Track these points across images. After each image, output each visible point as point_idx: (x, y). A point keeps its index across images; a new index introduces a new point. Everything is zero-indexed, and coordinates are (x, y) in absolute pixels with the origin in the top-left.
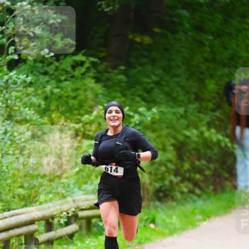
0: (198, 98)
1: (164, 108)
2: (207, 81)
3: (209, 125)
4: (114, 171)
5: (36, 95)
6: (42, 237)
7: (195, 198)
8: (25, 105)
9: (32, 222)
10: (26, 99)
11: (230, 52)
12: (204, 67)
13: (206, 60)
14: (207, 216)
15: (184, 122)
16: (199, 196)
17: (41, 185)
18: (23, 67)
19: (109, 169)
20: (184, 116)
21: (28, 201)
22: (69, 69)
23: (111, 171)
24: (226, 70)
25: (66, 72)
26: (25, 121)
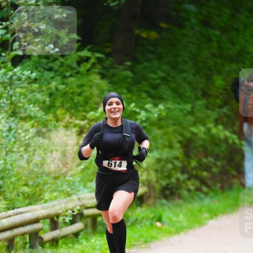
0: (205, 95)
1: (170, 105)
2: (214, 77)
3: (217, 122)
4: (118, 166)
5: (41, 91)
6: (47, 236)
7: (202, 196)
8: (30, 101)
9: (36, 221)
10: (30, 96)
11: (238, 47)
12: (211, 63)
13: (214, 55)
14: (214, 214)
15: (191, 118)
16: (206, 194)
17: (46, 183)
18: (27, 63)
19: (113, 164)
20: (191, 113)
21: (33, 199)
22: (74, 65)
23: (115, 167)
24: (234, 66)
25: (72, 68)
26: (30, 118)
